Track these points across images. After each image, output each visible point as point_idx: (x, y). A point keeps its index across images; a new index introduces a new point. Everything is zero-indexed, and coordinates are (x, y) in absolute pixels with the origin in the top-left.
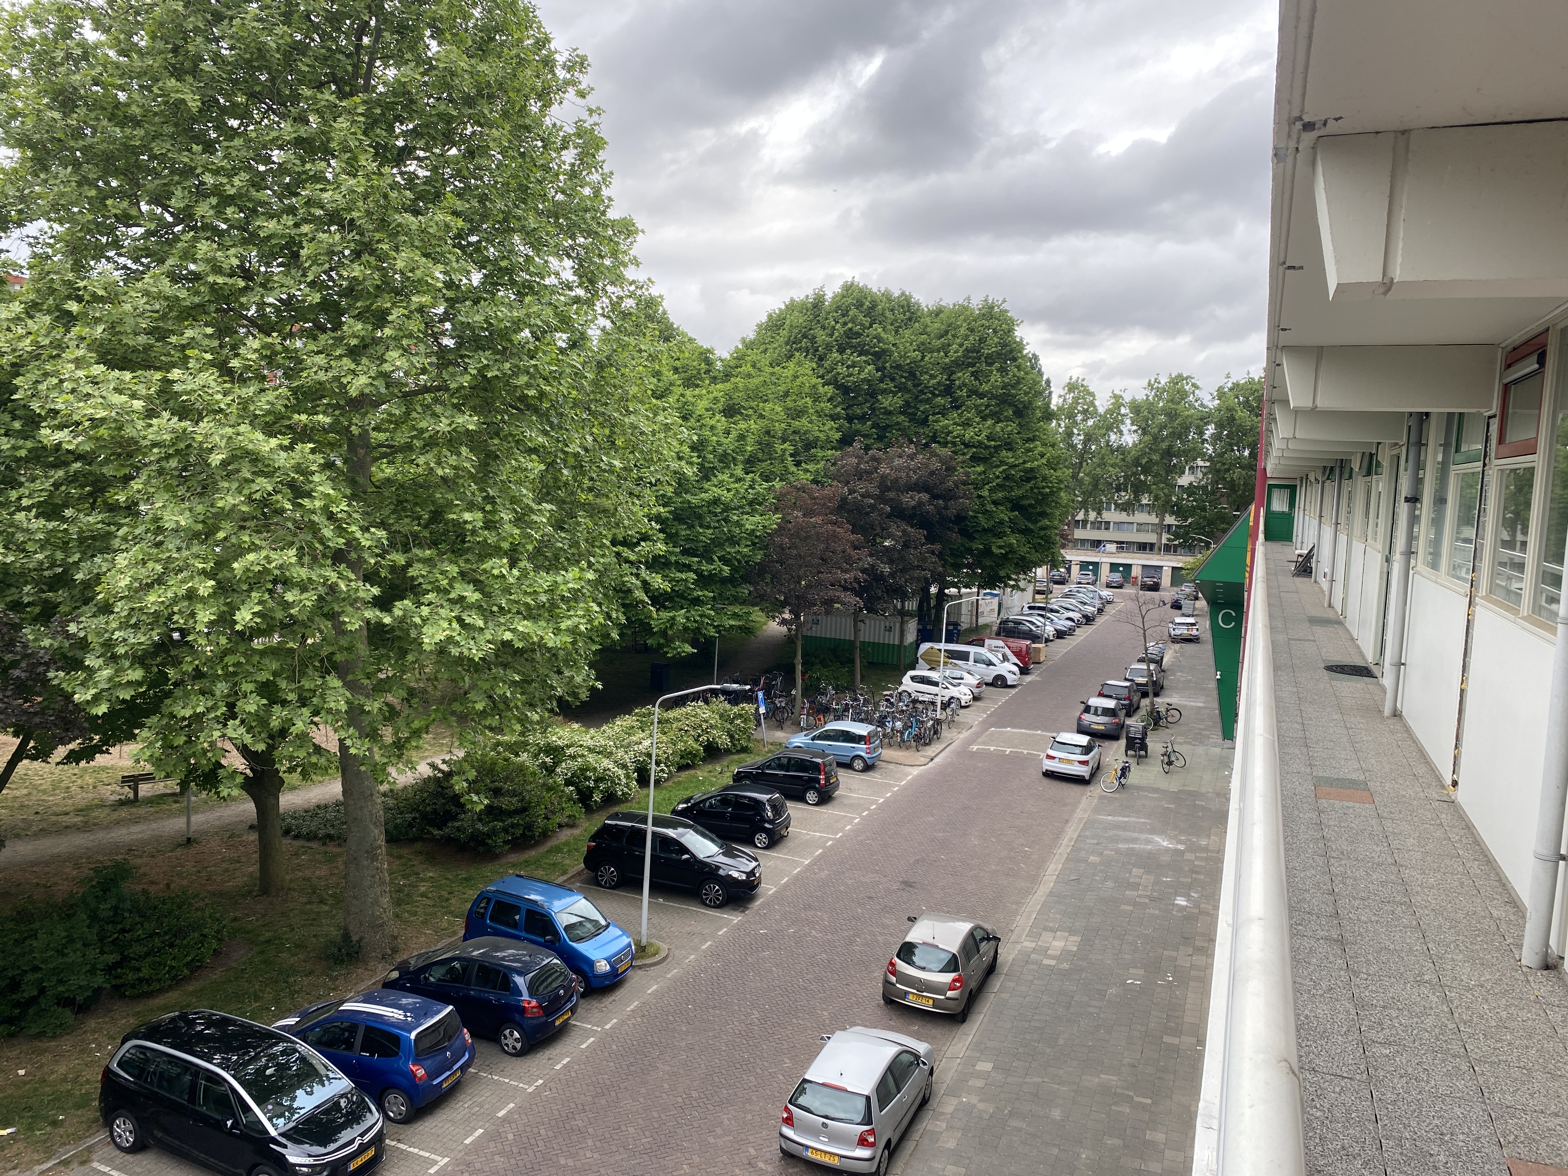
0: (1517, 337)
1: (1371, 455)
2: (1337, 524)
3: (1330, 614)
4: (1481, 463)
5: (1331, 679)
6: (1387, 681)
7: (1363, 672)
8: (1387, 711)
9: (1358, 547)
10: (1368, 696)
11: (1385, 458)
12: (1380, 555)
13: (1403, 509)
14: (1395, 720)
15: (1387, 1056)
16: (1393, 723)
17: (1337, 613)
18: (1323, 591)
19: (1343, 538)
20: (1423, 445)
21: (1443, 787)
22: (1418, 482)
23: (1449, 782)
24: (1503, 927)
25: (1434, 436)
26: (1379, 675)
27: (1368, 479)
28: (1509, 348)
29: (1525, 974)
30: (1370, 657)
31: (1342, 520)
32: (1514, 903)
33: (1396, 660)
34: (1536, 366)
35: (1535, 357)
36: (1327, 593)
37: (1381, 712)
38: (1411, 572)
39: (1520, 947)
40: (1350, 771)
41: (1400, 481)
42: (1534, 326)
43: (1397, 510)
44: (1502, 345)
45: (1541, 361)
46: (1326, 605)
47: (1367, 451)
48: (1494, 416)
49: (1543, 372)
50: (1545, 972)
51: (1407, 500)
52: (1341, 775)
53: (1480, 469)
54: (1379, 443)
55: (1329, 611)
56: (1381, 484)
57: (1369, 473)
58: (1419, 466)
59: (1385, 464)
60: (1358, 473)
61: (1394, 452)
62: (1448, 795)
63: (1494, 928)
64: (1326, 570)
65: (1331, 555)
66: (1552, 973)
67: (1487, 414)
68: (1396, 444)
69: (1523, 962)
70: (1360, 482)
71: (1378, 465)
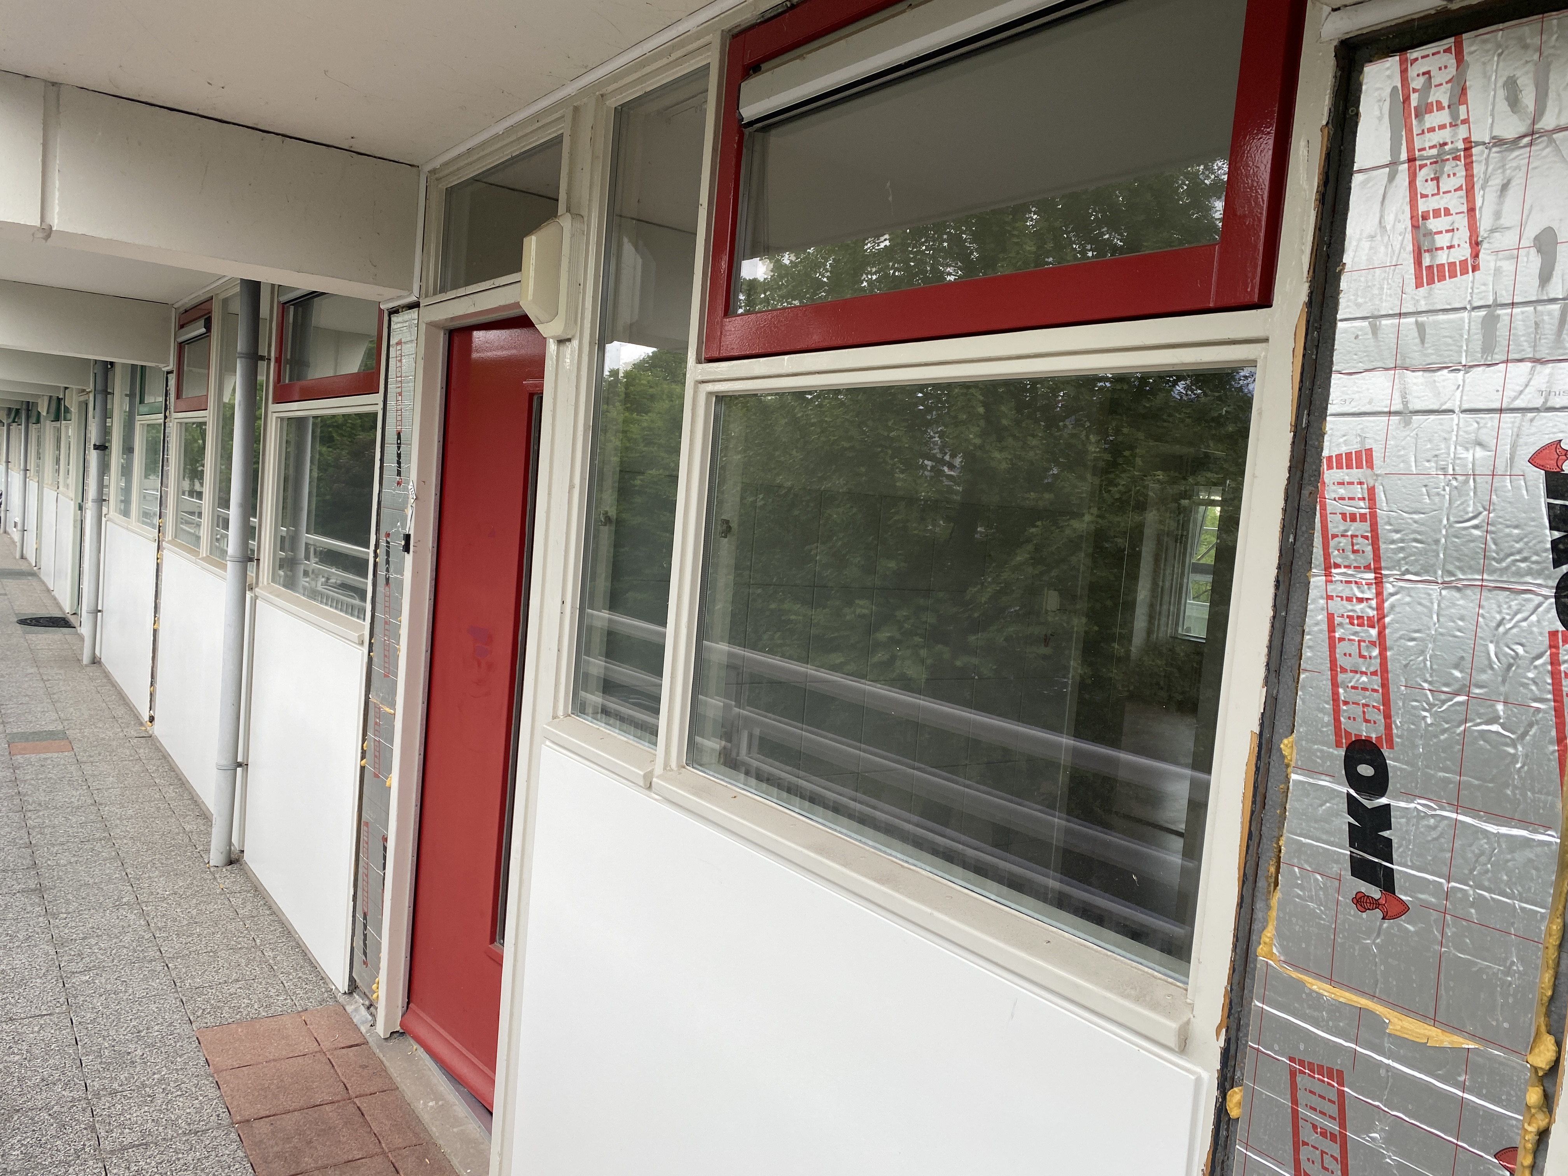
0: (188, 300)
1: (59, 400)
2: (26, 470)
3: (23, 566)
4: (162, 415)
5: (25, 633)
6: (85, 630)
7: (60, 623)
8: (86, 659)
9: (50, 494)
10: (66, 646)
11: (72, 403)
12: (72, 503)
13: (93, 456)
14: (95, 667)
15: (87, 981)
16: (92, 671)
17: (30, 564)
18: (14, 543)
19: (33, 485)
20: (110, 393)
21: (141, 724)
22: (106, 432)
23: (147, 718)
24: (195, 837)
25: (120, 386)
26: (77, 625)
27: (57, 424)
28: (182, 310)
29: (213, 873)
30: (67, 608)
31: (32, 466)
32: (205, 816)
33: (92, 607)
34: (203, 330)
35: (202, 322)
36: (18, 544)
37: (79, 661)
38: (104, 519)
39: (208, 851)
40: (48, 722)
41: (89, 428)
42: (200, 293)
43: (87, 457)
44: (176, 306)
45: (208, 326)
46: (18, 556)
47: (54, 395)
48: (171, 372)
49: (209, 336)
50: (229, 868)
51: (96, 447)
52: (38, 728)
53: (162, 421)
54: (66, 388)
55: (21, 562)
56: (70, 430)
57: (57, 418)
58: (106, 414)
59: (74, 409)
60: (46, 418)
61: (82, 399)
62: (146, 731)
63: (187, 840)
64: (17, 520)
65: (21, 503)
66: (235, 866)
67: (165, 369)
68: (84, 391)
69: (212, 864)
70: (49, 427)
71: (67, 410)
